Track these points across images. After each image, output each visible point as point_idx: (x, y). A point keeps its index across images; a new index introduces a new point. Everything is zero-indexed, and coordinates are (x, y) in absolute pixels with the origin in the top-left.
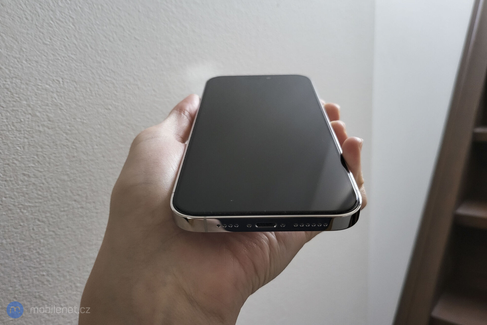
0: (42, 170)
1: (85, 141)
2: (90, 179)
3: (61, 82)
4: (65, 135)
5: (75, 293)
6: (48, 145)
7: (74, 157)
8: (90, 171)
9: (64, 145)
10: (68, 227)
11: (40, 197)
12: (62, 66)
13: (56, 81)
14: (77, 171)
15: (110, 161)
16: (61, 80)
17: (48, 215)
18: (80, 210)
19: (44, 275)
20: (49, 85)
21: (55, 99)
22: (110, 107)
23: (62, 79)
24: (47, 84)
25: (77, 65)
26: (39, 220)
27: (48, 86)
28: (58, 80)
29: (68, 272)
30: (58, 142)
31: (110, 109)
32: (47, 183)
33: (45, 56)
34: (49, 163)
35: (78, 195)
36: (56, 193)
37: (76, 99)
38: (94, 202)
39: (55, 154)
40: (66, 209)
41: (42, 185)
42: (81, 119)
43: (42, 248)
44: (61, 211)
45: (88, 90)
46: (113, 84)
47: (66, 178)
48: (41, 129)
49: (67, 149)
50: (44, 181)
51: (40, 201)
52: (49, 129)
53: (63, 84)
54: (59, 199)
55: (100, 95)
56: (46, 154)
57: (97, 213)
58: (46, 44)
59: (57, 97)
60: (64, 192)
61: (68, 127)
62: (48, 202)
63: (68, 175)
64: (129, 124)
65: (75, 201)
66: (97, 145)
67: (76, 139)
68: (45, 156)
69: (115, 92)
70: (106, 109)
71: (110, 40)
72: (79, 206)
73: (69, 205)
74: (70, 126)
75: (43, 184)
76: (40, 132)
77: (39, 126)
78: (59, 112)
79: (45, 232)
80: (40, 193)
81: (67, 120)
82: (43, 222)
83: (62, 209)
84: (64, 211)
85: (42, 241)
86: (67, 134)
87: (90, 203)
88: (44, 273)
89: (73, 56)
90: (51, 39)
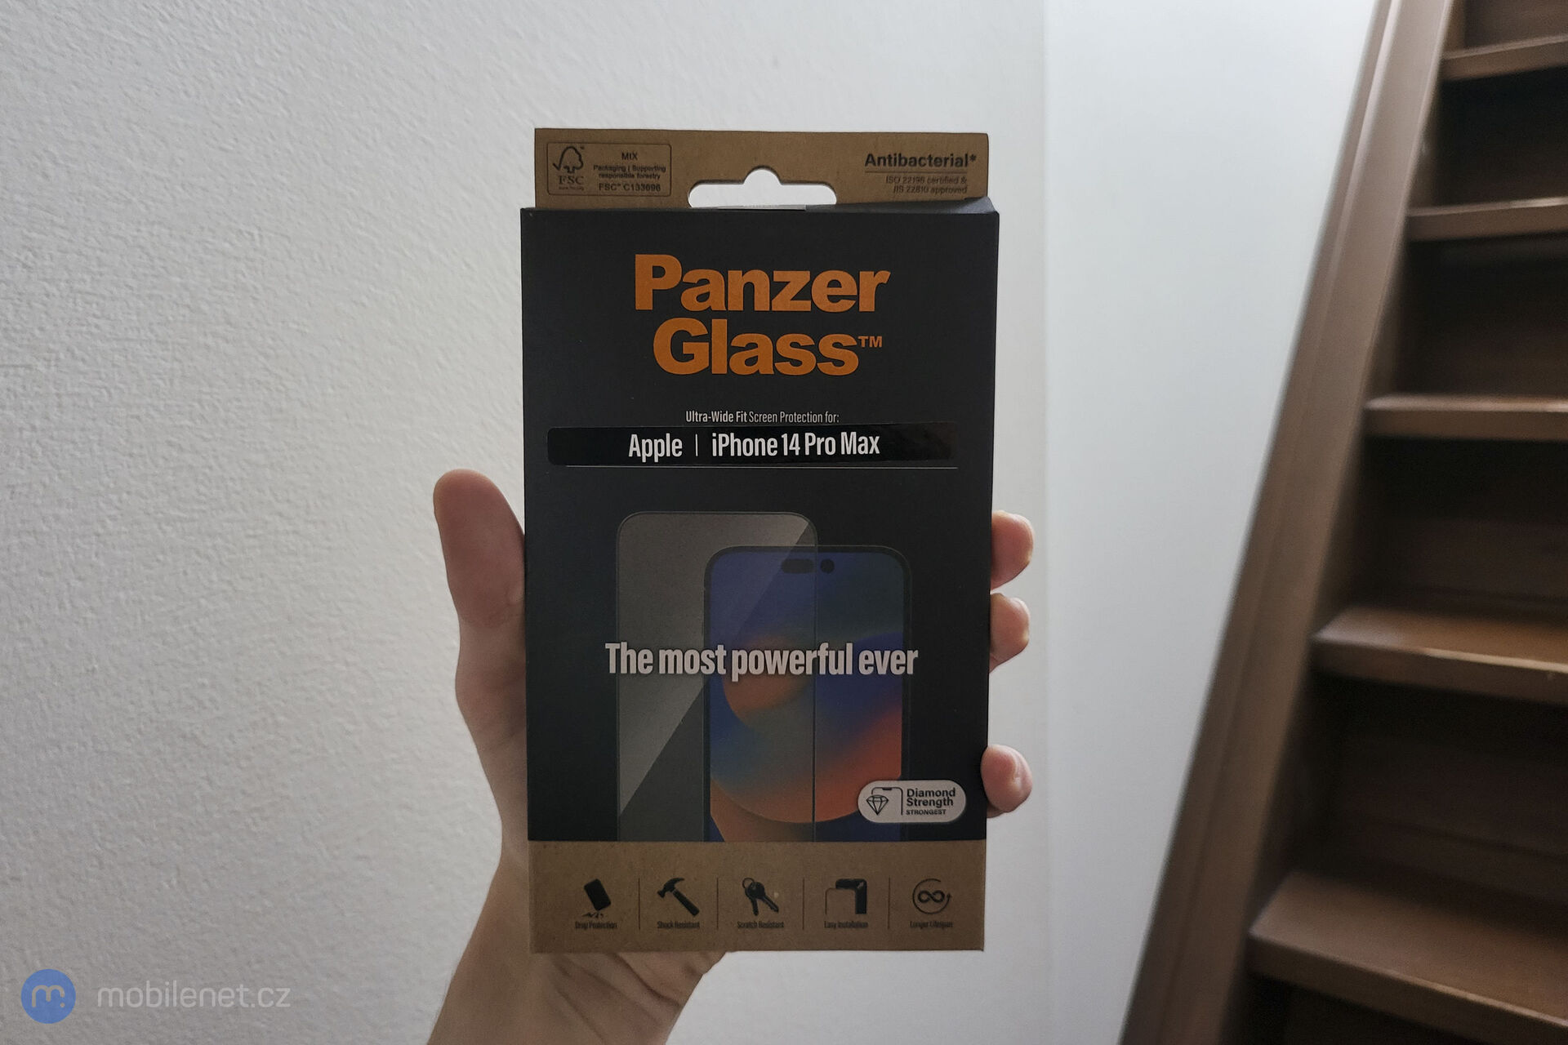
0: (210, 436)
1: (307, 376)
2: (316, 467)
3: (257, 237)
4: (262, 359)
5: (272, 737)
6: (224, 380)
7: (281, 411)
8: (315, 446)
9: (259, 382)
10: (262, 576)
11: (203, 498)
12: (259, 199)
13: (246, 235)
14: (287, 443)
16: (256, 232)
17: (219, 541)
18: (292, 538)
19: (203, 685)
20: (231, 244)
21: (244, 275)
22: (365, 300)
23: (259, 229)
24: (225, 240)
25: (291, 200)
26: (198, 553)
27: (227, 245)
28: (249, 233)
29: (259, 684)
30: (247, 375)
31: (363, 305)
32: (220, 466)
33: (222, 176)
34: (226, 422)
35: (288, 501)
36: (237, 493)
37: (288, 277)
38: (324, 523)
39: (238, 400)
40: (260, 532)
41: (207, 471)
42: (298, 324)
43: (201, 620)
44: (249, 536)
45: (316, 258)
46: (372, 245)
47: (261, 458)
48: (210, 341)
49: (266, 392)
50: (212, 462)
51: (203, 507)
52: (227, 342)
53: (261, 242)
54: (244, 507)
55: (342, 271)
56: (219, 400)
57: (329, 548)
58: (225, 150)
59: (246, 272)
60: (257, 493)
61: (270, 342)
62: (221, 512)
63: (265, 451)
64: (406, 341)
65: (281, 515)
66: (333, 387)
67: (287, 370)
68: (216, 403)
69: (377, 266)
70: (356, 303)
71: (367, 147)
72: (289, 528)
73: (266, 523)
74: (273, 339)
75: (211, 468)
76: (207, 347)
77: (205, 335)
78: (252, 305)
79: (211, 582)
80: (202, 489)
81: (268, 325)
82: (208, 558)
83: (251, 532)
84: (255, 536)
85: (203, 601)
86: (267, 356)
87: (313, 523)
88: (206, 681)
89: (284, 180)
90: (236, 140)
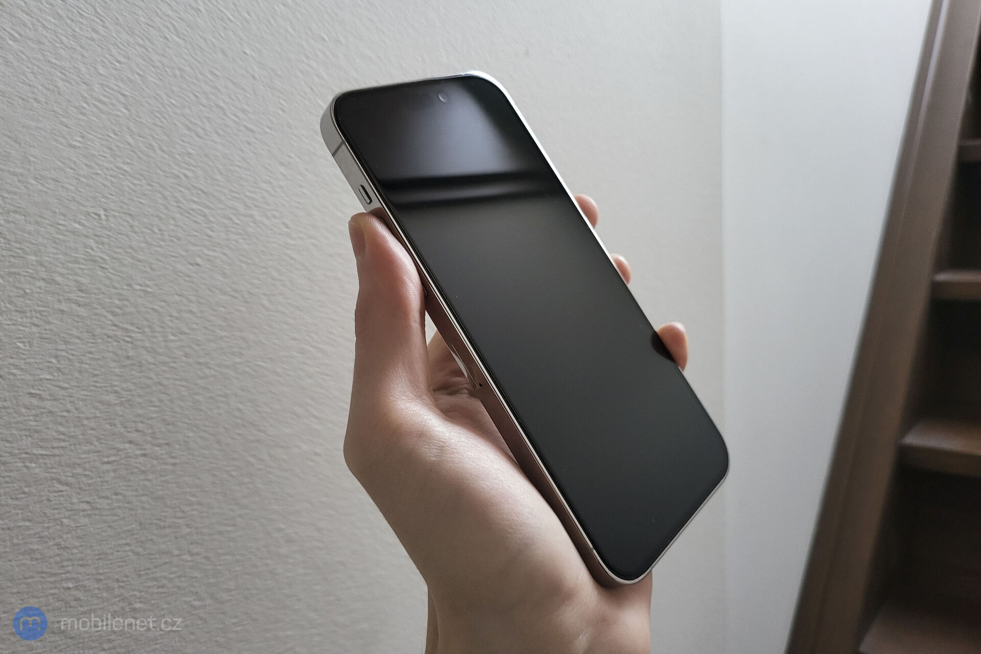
0: (66, 385)
1: (150, 327)
2: (160, 401)
3: (103, 217)
4: (110, 317)
6: (79, 338)
7: (128, 358)
8: (159, 383)
9: (109, 337)
10: (116, 494)
11: (62, 437)
12: (104, 185)
13: (93, 215)
14: (135, 384)
15: (199, 363)
16: (102, 213)
17: (79, 470)
18: (141, 460)
19: (69, 588)
20: (80, 223)
21: (92, 249)
22: (199, 261)
23: (105, 210)
24: (75, 222)
25: (133, 184)
26: (60, 482)
27: (77, 226)
28: (95, 214)
29: (118, 581)
30: (98, 331)
31: (198, 264)
32: (76, 409)
33: (71, 168)
34: (80, 372)
35: (137, 431)
36: (93, 429)
37: (131, 247)
38: (168, 444)
39: (91, 353)
40: (113, 458)
41: (65, 414)
42: (141, 285)
43: (65, 536)
44: (104, 463)
45: (156, 230)
46: (205, 216)
47: (112, 398)
48: (64, 306)
49: (115, 344)
50: (69, 406)
51: (62, 444)
52: (79, 305)
53: (107, 220)
54: (98, 439)
55: (179, 239)
56: (73, 355)
57: (174, 464)
58: (74, 147)
59: (94, 245)
60: (108, 427)
61: (117, 302)
62: (78, 446)
63: (116, 392)
64: (236, 291)
65: (130, 442)
66: (173, 335)
67: (132, 324)
68: (71, 357)
69: (209, 232)
70: (191, 264)
71: (198, 136)
72: (139, 452)
73: (119, 450)
74: (119, 300)
75: (68, 411)
76: (62, 312)
77: (59, 301)
78: (100, 273)
79: (72, 503)
80: (62, 429)
81: (116, 288)
82: (67, 484)
83: (106, 460)
84: (109, 463)
85: (65, 521)
86: (114, 314)
87: (159, 445)
88: (71, 585)
89: (125, 167)
90: (83, 137)
